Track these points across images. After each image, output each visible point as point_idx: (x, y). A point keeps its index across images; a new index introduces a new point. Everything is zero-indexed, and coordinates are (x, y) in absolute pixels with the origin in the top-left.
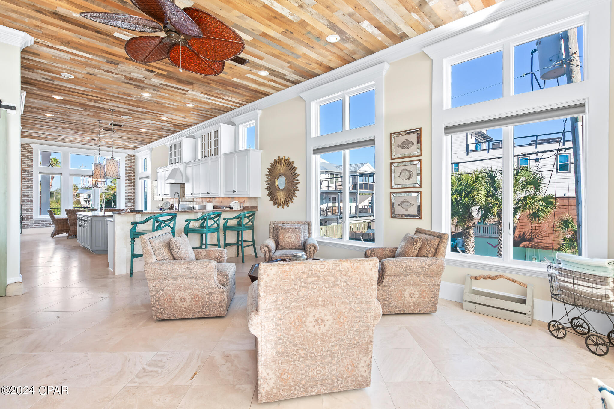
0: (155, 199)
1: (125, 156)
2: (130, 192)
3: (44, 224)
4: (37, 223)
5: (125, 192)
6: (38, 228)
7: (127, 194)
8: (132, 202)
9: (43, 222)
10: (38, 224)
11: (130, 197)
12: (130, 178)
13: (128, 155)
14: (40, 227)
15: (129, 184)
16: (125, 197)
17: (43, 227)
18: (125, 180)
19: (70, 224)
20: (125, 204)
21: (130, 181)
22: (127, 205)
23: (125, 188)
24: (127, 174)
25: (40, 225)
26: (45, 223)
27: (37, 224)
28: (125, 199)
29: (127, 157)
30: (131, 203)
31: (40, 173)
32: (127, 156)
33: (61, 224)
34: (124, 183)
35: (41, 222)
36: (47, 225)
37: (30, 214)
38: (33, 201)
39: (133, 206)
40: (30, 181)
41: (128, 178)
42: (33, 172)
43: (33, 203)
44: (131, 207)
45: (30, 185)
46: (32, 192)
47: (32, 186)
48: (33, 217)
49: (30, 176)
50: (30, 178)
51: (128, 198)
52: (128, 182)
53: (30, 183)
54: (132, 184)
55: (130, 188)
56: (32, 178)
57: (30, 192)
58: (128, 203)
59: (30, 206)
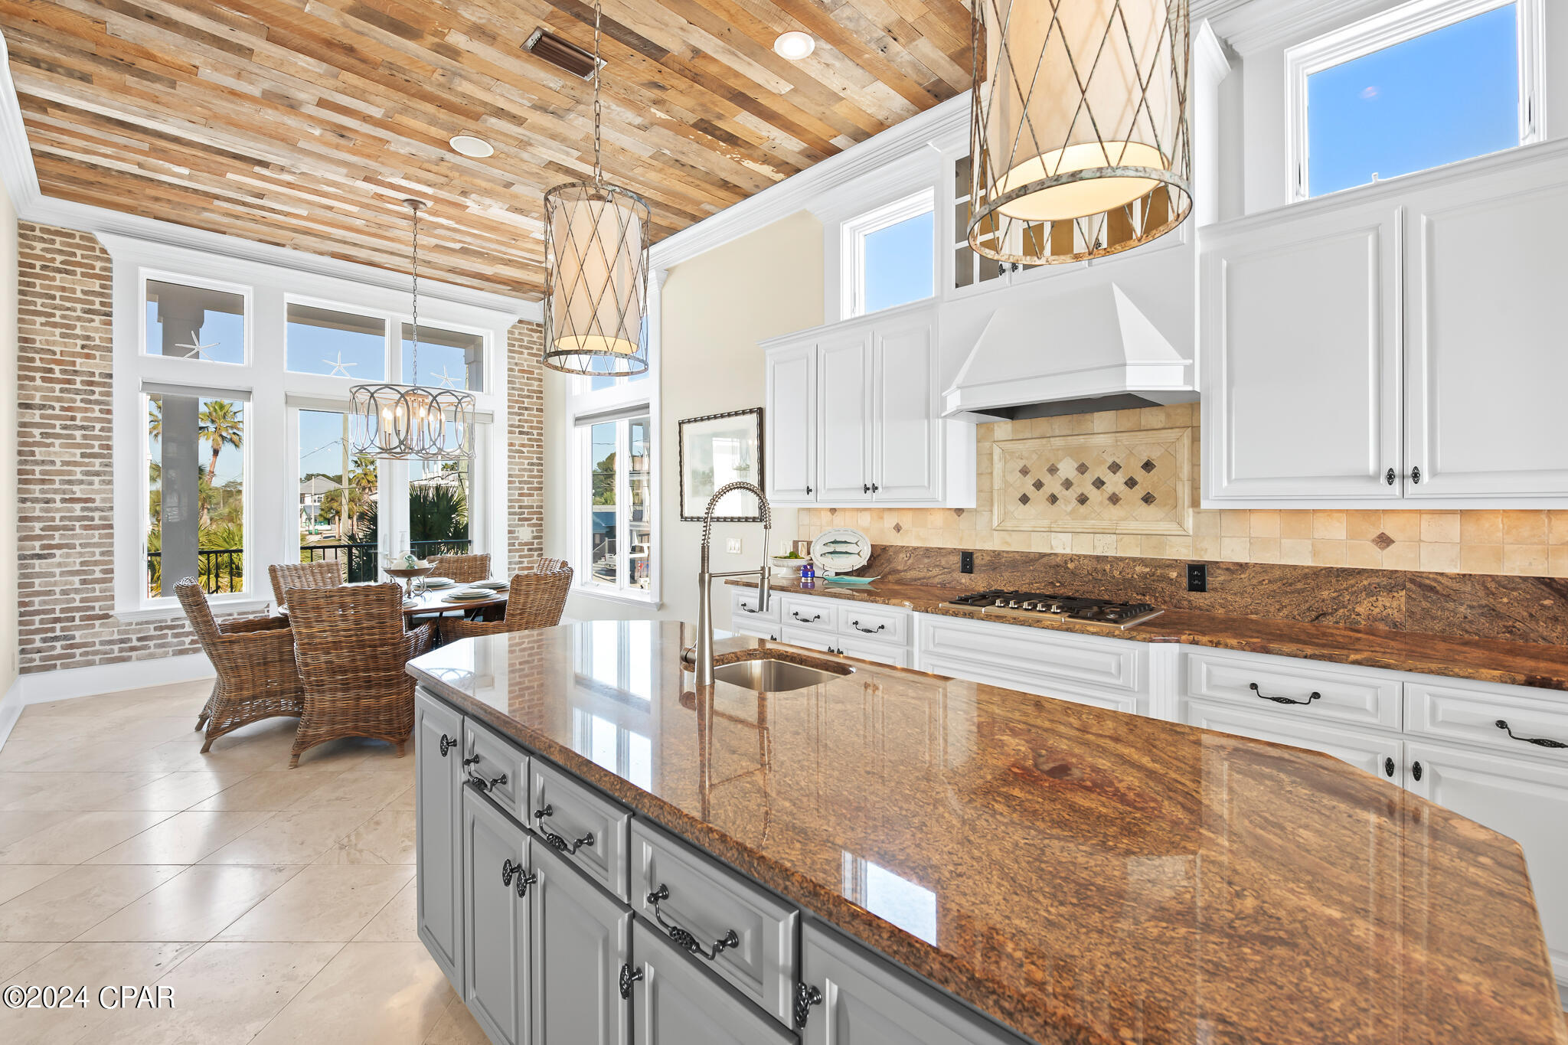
0: (686, 514)
1: (509, 327)
2: (526, 482)
3: (170, 639)
4: (134, 637)
5: (506, 479)
6: (139, 659)
7: (516, 488)
8: (534, 525)
9: (161, 628)
10: (139, 639)
11: (526, 501)
12: (526, 421)
13: (521, 321)
14: (152, 656)
15: (523, 445)
16: (510, 501)
17: (165, 655)
18: (507, 429)
19: (308, 674)
20: (510, 532)
21: (527, 433)
22: (517, 538)
23: (510, 463)
24: (517, 402)
25: (151, 643)
26: (176, 636)
27: (135, 643)
28: (506, 510)
29: (517, 332)
30: (530, 529)
31: (145, 389)
32: (514, 327)
33: (252, 667)
34: (506, 442)
35: (152, 633)
36: (183, 643)
37: (97, 593)
38: (111, 527)
39: (536, 541)
40: (98, 426)
41: (519, 421)
42: (115, 381)
43: (111, 536)
44: (532, 544)
45: (96, 443)
46: (110, 482)
47: (105, 452)
48: (112, 608)
49: (96, 397)
50: (97, 408)
51: (520, 507)
52: (519, 439)
53: (97, 432)
54: (533, 446)
55: (526, 462)
56: (109, 412)
57: (96, 479)
58: (520, 529)
59: (97, 551)
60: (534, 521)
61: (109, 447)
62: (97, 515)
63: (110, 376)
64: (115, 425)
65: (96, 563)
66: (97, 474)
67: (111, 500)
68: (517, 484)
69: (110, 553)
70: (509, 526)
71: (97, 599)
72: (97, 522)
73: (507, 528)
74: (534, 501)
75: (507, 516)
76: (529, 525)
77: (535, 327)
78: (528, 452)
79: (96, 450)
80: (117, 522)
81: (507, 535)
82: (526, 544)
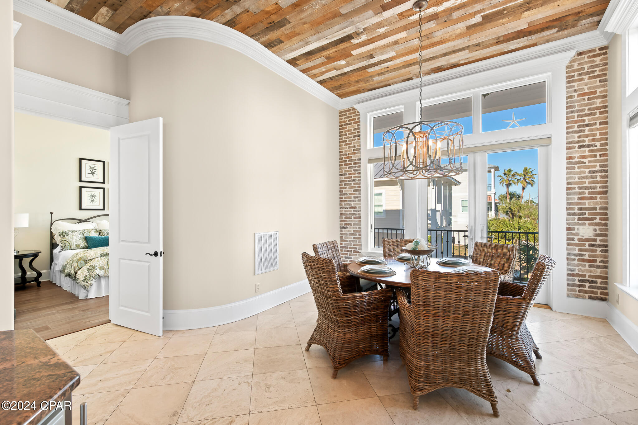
1: (567, 63)
2: (586, 188)
5: (565, 186)
8: (598, 225)
11: (588, 204)
12: (587, 136)
13: (580, 54)
15: (584, 157)
16: (569, 203)
18: (565, 145)
20: (568, 229)
21: (589, 146)
22: (577, 234)
23: (568, 173)
24: (576, 122)
28: (565, 212)
29: (576, 64)
30: (592, 228)
31: (370, 161)
32: (573, 61)
34: (565, 156)
37: (357, 243)
38: (360, 218)
39: (599, 239)
40: (357, 179)
41: (579, 137)
42: (361, 161)
43: (360, 221)
44: (595, 240)
45: (357, 186)
46: (360, 201)
47: (359, 189)
48: (361, 249)
49: (357, 168)
50: (357, 172)
51: (580, 209)
52: (577, 153)
53: (357, 182)
54: (595, 156)
55: (587, 170)
56: (360, 173)
57: (357, 199)
58: (581, 227)
59: (357, 227)
60: (597, 221)
61: (360, 187)
62: (357, 213)
63: (360, 159)
64: (362, 178)
65: (357, 231)
66: (357, 197)
67: (360, 207)
68: (577, 190)
69: (360, 228)
70: (567, 224)
71: (357, 245)
72: (357, 216)
73: (565, 226)
74: (597, 203)
75: (565, 216)
76: (589, 224)
77: (598, 52)
78: (589, 162)
79: (357, 188)
80: (362, 216)
81: (565, 232)
82: (587, 240)
